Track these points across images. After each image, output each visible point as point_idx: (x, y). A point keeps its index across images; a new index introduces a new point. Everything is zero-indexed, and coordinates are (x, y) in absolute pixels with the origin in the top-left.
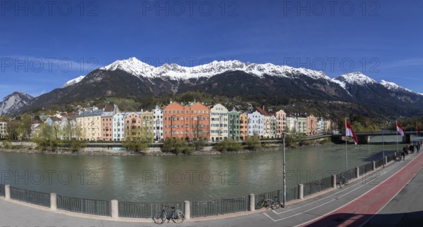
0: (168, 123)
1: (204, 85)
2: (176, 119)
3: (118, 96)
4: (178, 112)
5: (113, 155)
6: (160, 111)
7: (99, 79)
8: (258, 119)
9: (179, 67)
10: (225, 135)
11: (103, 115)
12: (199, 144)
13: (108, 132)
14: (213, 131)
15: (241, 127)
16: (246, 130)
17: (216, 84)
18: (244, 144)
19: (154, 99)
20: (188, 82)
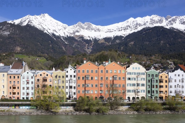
0: (82, 82)
1: (120, 44)
2: (90, 78)
3: (28, 54)
4: (92, 71)
5: (21, 114)
6: (73, 70)
7: (7, 33)
8: (181, 78)
9: (94, 26)
10: (142, 94)
11: (9, 72)
12: (114, 104)
13: (15, 91)
14: (129, 91)
15: (161, 87)
16: (167, 89)
17: (132, 43)
18: (164, 104)
19: (67, 59)
20: (103, 41)
